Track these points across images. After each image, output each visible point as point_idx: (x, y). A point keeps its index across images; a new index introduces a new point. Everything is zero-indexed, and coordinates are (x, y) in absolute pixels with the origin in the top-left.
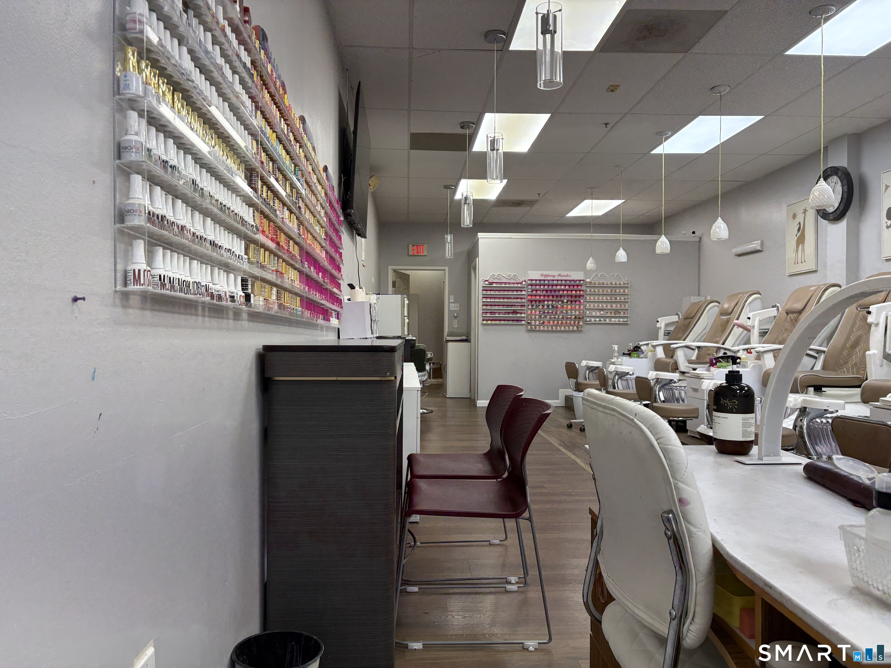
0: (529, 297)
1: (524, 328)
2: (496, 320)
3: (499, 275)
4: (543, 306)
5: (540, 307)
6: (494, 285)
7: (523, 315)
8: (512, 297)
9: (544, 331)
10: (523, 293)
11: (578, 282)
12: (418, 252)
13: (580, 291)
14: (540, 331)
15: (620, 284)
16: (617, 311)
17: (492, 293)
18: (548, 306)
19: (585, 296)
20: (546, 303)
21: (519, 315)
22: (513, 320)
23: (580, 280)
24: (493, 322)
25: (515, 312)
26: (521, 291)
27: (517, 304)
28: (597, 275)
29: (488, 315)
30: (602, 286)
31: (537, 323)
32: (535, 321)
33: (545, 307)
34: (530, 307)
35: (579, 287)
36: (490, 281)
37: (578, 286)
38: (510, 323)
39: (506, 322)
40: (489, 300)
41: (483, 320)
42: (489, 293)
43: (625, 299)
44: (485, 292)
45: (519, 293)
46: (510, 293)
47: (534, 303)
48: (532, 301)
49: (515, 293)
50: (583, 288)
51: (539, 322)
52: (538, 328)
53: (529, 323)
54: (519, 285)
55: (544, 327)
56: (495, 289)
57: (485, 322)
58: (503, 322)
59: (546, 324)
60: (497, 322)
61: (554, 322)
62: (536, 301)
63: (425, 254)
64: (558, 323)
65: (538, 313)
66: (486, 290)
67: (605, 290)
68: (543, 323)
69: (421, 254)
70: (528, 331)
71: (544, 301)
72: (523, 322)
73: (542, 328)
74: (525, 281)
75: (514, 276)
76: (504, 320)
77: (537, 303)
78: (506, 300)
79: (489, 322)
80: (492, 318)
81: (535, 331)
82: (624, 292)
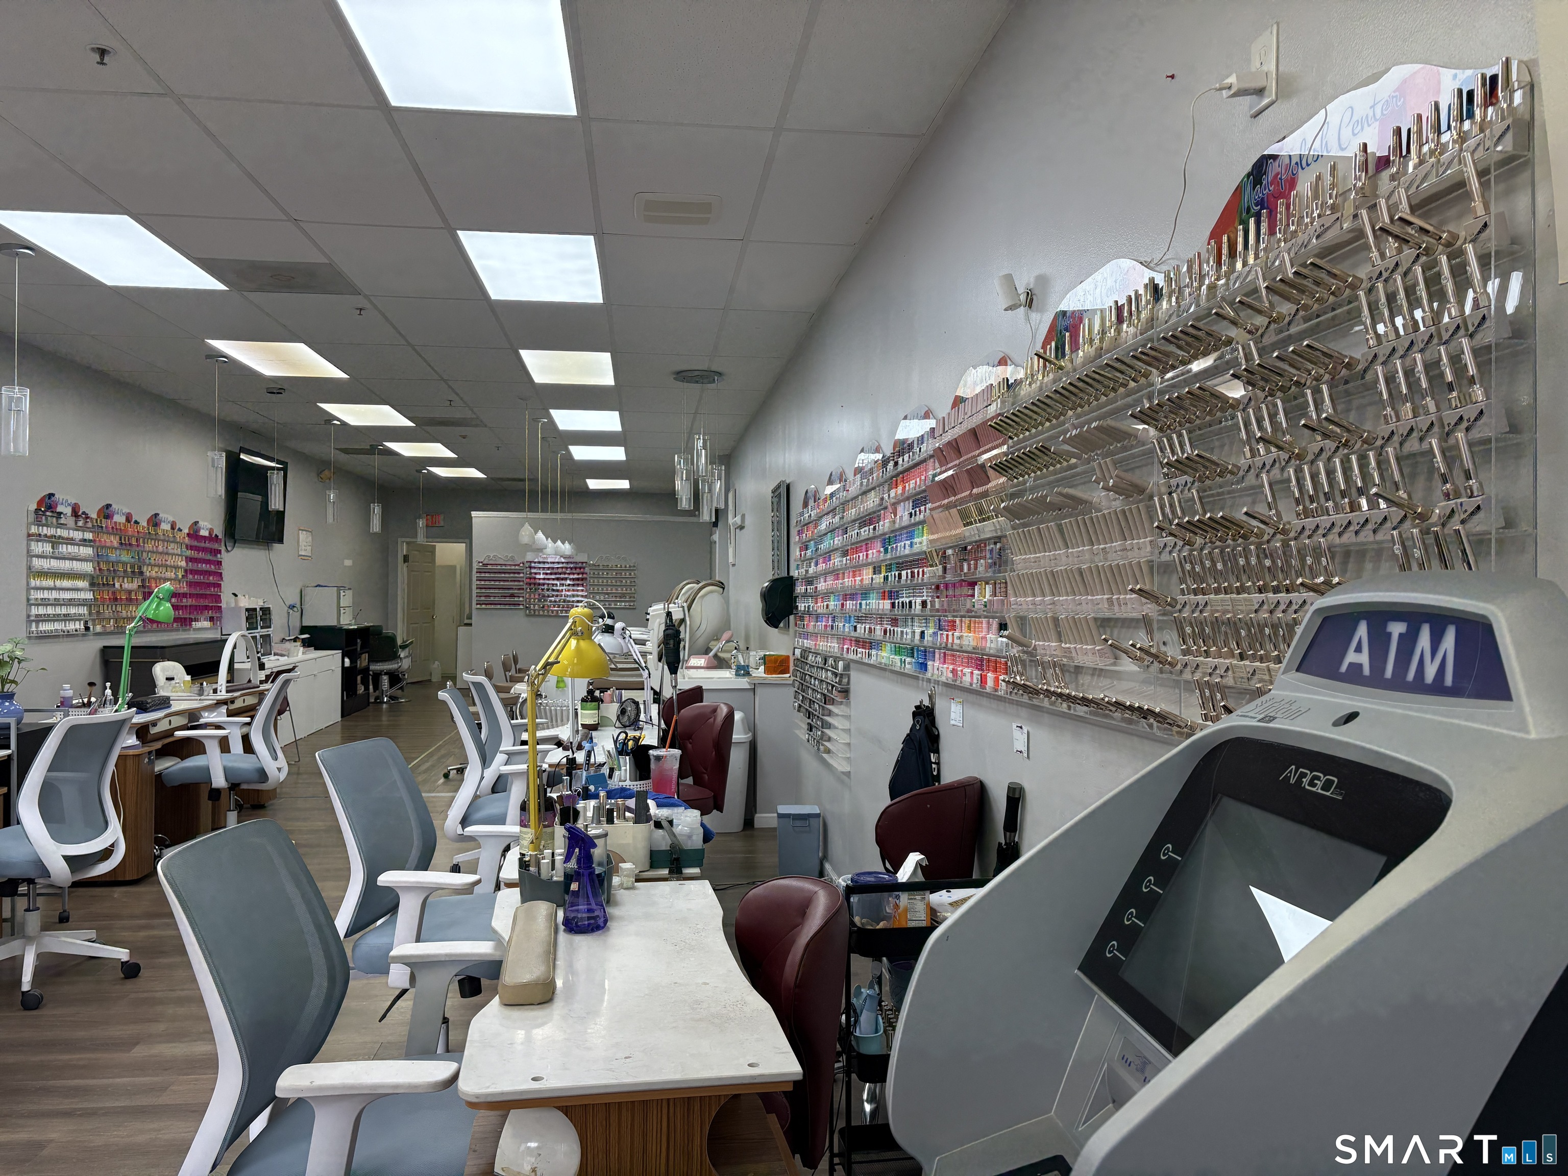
0: (528, 580)
1: (523, 611)
2: (491, 604)
3: (494, 556)
4: (543, 589)
5: (540, 590)
6: (489, 567)
7: (521, 599)
8: (509, 579)
9: (543, 616)
10: (522, 575)
11: (580, 565)
12: (432, 523)
13: (583, 574)
14: (539, 616)
15: (626, 567)
16: (623, 595)
17: (487, 575)
18: (548, 589)
19: (589, 579)
21: (516, 599)
22: (510, 604)
23: (583, 563)
24: (488, 607)
25: (512, 596)
26: (519, 573)
27: (514, 587)
28: (601, 558)
29: (483, 599)
30: (607, 569)
31: (537, 607)
32: (534, 605)
33: (545, 590)
34: (528, 590)
35: (582, 570)
36: (485, 562)
37: (580, 568)
38: (507, 607)
39: (502, 607)
40: (483, 583)
41: (477, 604)
42: (483, 575)
43: (631, 582)
44: (478, 575)
45: (516, 575)
46: (507, 575)
47: (532, 586)
48: (530, 584)
49: (512, 575)
50: (587, 570)
51: (539, 605)
52: (537, 613)
53: (527, 607)
54: (517, 567)
55: (544, 611)
56: (490, 571)
57: (478, 606)
58: (499, 607)
59: (546, 608)
60: (493, 607)
61: (554, 606)
62: (535, 584)
63: (442, 524)
64: (559, 607)
65: (537, 597)
66: (480, 572)
67: (610, 572)
68: (543, 607)
69: (436, 525)
70: (527, 615)
71: (544, 584)
72: (521, 607)
73: (541, 613)
74: (523, 563)
75: (512, 557)
76: (500, 604)
77: (536, 586)
78: (502, 583)
79: (484, 606)
80: (487, 602)
81: (534, 615)
82: (630, 574)
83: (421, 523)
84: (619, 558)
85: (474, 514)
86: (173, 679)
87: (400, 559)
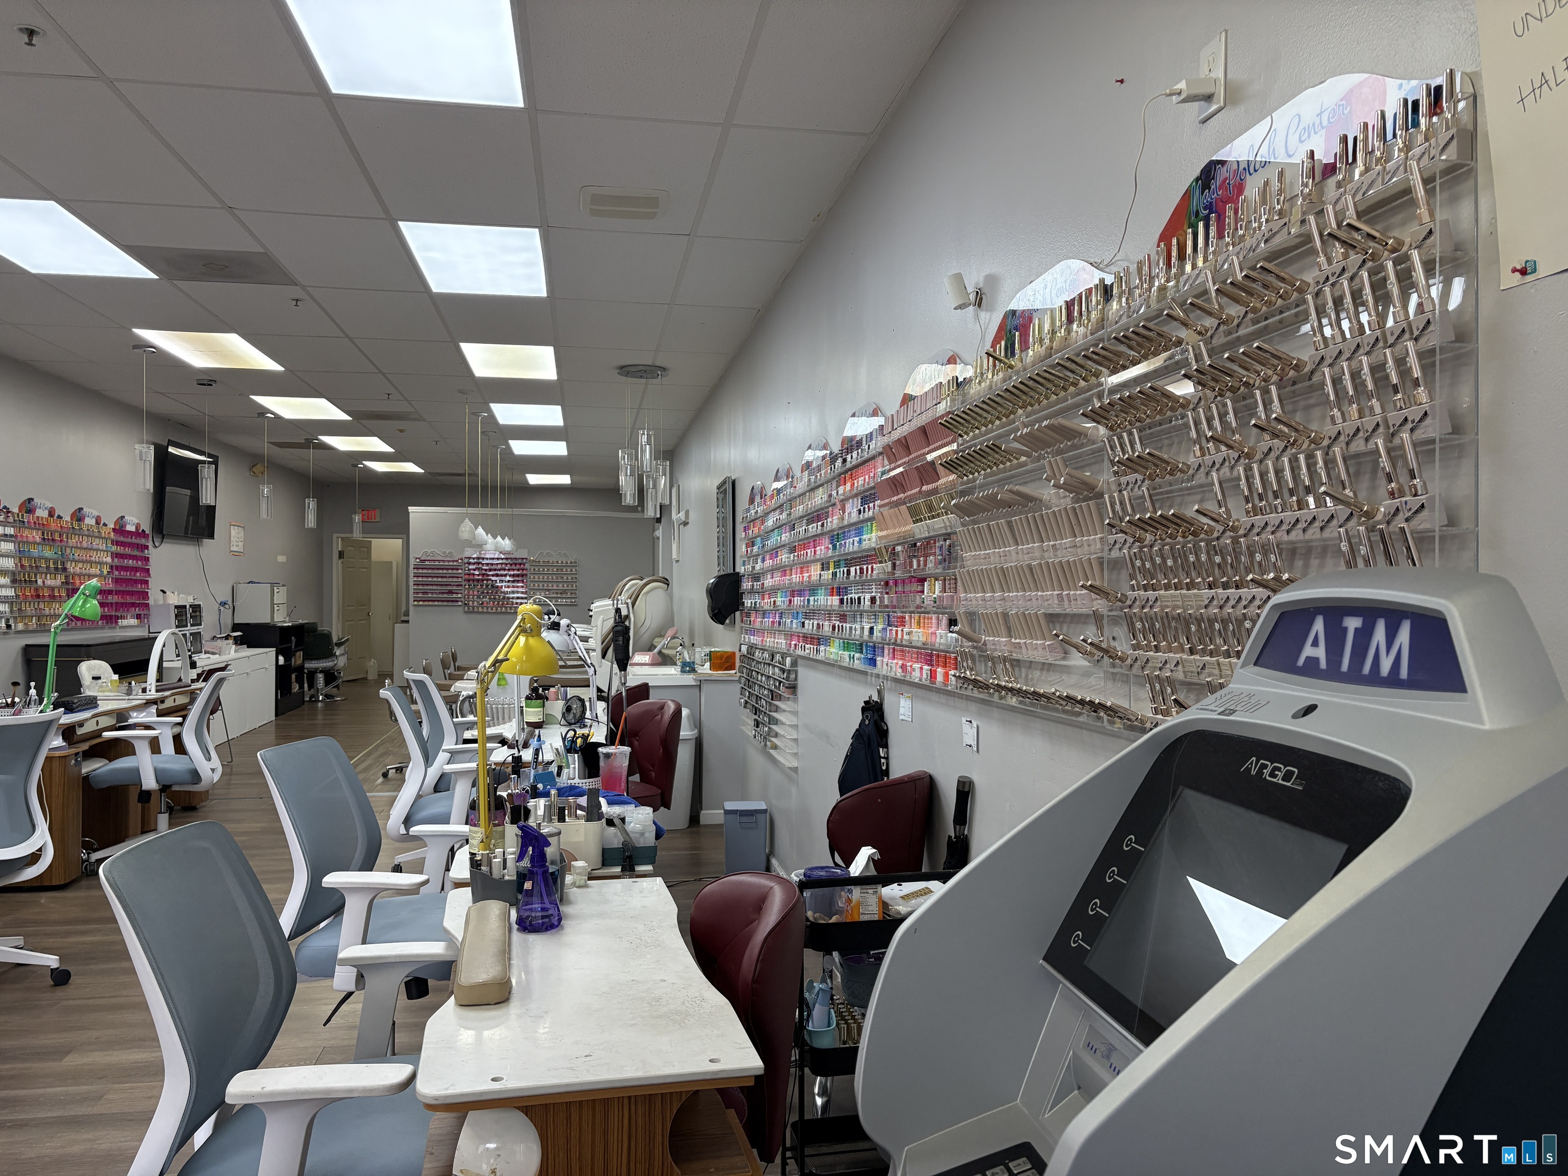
0: (467, 577)
1: (461, 609)
2: (429, 601)
3: (432, 552)
4: (482, 586)
5: (479, 587)
6: (427, 563)
7: (459, 595)
8: (448, 575)
9: (483, 613)
10: (460, 571)
11: (520, 561)
12: (368, 518)
13: (523, 570)
14: (478, 612)
15: (566, 563)
16: (564, 591)
17: (425, 571)
18: (487, 586)
19: (529, 575)
20: (485, 582)
21: (454, 596)
22: (448, 601)
23: (523, 559)
24: (426, 603)
25: (451, 592)
26: (458, 569)
27: (453, 584)
28: (541, 554)
29: (420, 595)
30: (547, 564)
31: (475, 604)
32: (473, 602)
33: (484, 587)
34: (467, 587)
35: (522, 566)
36: (422, 559)
37: (520, 564)
38: (445, 603)
39: (440, 603)
40: (420, 579)
41: (414, 601)
42: (420, 571)
43: (572, 578)
44: (416, 571)
45: (455, 571)
46: (445, 571)
47: (471, 582)
48: (469, 581)
49: (450, 571)
50: (527, 566)
51: (478, 602)
52: (476, 610)
53: (465, 604)
54: (455, 564)
55: (483, 608)
56: (428, 567)
57: (416, 603)
58: (436, 603)
59: (485, 605)
60: (430, 603)
61: (494, 603)
62: (473, 580)
63: (378, 519)
64: (498, 604)
65: (476, 593)
66: (417, 568)
67: (551, 569)
68: (482, 604)
69: (373, 520)
70: (465, 612)
71: (483, 580)
72: (460, 603)
73: (480, 609)
74: (462, 559)
75: (450, 553)
76: (438, 601)
77: (475, 583)
78: (440, 580)
79: (421, 603)
80: (425, 599)
81: (473, 612)
82: (571, 571)
83: (357, 518)
84: (560, 554)
85: (411, 509)
86: (99, 678)
87: (336, 555)
